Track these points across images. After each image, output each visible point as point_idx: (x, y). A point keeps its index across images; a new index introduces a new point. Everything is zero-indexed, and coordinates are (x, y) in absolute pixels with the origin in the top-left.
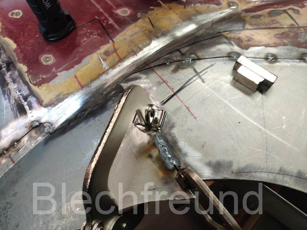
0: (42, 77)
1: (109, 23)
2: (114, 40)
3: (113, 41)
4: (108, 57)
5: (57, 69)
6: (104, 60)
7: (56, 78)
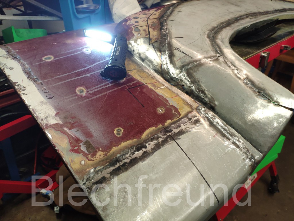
2: (144, 83)
5: (168, 105)
6: (159, 87)
7: (174, 105)
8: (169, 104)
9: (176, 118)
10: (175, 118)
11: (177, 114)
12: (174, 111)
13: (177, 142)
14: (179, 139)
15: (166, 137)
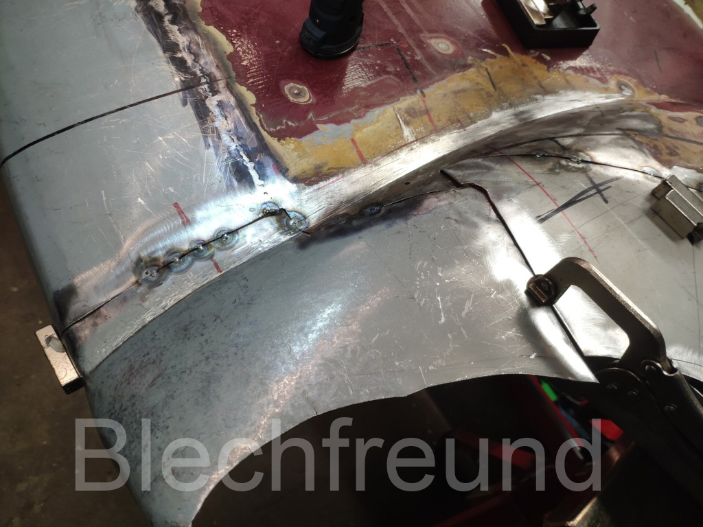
0: (286, 123)
1: (416, 58)
2: (425, 91)
3: (422, 92)
4: (412, 120)
5: (318, 115)
6: (407, 123)
7: (315, 133)
8: (325, 122)
9: (260, 120)
10: (261, 116)
11: (275, 127)
12: (290, 123)
13: (176, 94)
14: (185, 104)
15: (194, 74)
